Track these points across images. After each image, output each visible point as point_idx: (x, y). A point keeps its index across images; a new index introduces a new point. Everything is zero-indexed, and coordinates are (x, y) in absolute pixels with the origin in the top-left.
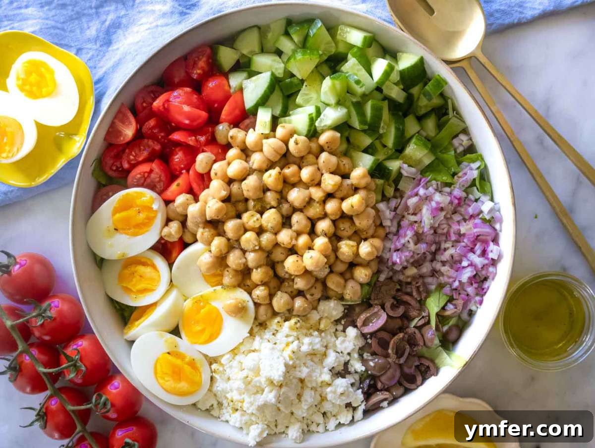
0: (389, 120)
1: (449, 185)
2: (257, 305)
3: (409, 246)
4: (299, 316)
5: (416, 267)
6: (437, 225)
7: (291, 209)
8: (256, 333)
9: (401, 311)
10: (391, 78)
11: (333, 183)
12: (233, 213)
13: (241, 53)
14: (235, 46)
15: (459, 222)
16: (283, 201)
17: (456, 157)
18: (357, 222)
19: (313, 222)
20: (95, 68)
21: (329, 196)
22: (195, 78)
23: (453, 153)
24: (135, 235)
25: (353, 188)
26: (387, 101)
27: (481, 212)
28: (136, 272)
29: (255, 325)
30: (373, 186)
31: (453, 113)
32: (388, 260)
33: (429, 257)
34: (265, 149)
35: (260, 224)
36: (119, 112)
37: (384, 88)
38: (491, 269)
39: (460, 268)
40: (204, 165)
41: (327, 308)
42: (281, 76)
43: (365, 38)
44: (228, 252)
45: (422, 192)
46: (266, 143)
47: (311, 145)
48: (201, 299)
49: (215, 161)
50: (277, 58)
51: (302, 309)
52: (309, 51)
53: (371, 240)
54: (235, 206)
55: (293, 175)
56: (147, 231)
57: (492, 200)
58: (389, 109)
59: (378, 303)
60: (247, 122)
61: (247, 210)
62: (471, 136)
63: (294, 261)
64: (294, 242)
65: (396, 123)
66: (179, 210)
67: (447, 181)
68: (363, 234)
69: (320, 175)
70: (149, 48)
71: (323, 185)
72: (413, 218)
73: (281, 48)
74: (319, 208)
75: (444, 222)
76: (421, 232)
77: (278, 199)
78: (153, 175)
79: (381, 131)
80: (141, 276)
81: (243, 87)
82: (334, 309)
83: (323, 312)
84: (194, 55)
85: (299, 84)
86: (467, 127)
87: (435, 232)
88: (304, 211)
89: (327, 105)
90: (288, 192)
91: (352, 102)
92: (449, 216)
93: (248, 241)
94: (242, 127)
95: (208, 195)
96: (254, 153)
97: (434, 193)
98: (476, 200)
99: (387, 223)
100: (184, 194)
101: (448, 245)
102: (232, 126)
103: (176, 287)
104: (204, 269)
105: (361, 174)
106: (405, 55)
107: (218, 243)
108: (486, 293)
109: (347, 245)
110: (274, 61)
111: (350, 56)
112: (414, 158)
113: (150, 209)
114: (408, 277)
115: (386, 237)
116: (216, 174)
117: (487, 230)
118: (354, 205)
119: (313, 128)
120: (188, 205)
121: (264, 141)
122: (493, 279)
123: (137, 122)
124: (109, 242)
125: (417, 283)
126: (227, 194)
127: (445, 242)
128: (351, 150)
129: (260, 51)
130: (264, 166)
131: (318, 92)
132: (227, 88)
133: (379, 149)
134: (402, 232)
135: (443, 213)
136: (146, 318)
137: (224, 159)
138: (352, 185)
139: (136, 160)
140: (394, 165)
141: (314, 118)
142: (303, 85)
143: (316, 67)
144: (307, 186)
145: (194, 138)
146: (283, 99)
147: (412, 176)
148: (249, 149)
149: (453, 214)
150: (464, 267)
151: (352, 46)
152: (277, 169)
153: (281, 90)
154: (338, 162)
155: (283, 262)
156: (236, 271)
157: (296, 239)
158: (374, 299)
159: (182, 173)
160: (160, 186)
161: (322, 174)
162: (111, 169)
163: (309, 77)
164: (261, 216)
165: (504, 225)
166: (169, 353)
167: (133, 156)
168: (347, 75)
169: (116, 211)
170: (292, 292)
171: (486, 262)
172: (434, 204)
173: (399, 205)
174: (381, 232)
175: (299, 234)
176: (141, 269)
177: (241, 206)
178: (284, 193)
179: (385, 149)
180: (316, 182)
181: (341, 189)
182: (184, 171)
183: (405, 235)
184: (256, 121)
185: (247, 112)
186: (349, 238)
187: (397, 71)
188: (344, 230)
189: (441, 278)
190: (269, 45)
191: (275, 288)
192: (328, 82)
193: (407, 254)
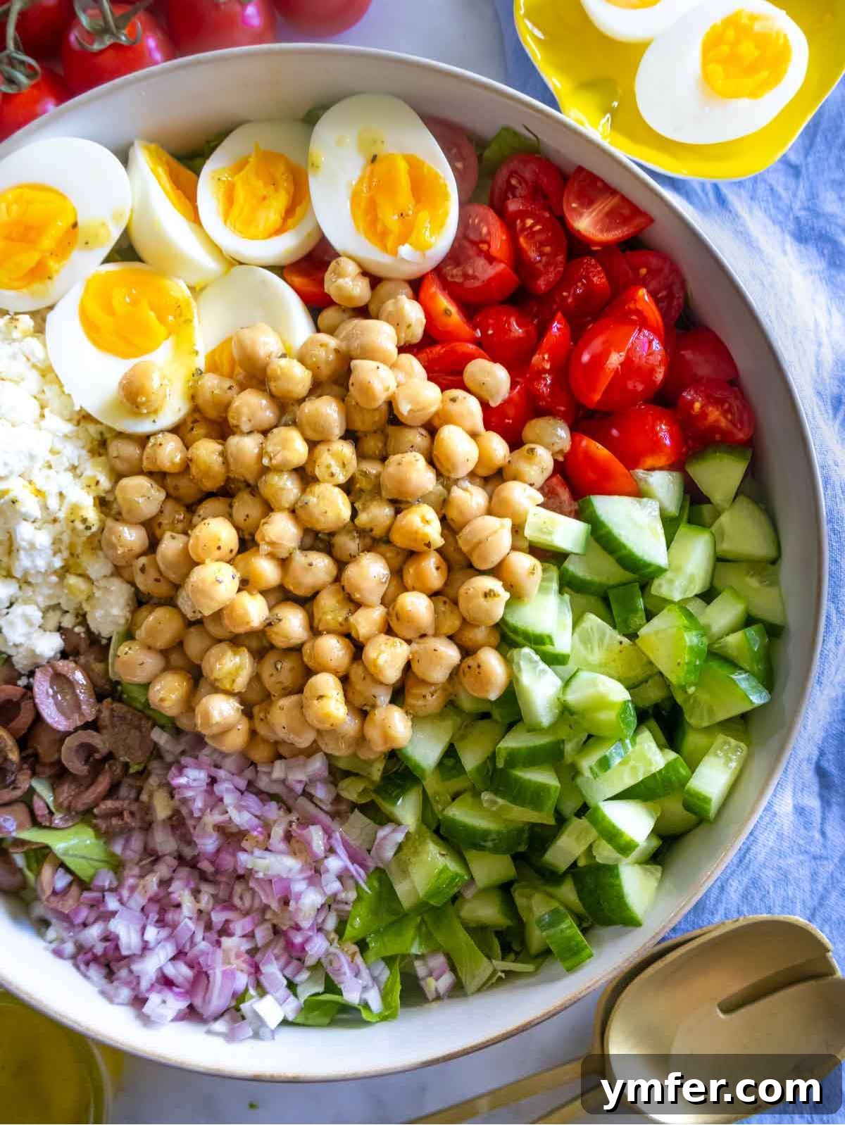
0: (511, 821)
1: (340, 931)
2: (143, 440)
3: (216, 811)
4: (102, 530)
5: (170, 818)
6: (252, 884)
7: (344, 558)
8: (87, 430)
9: (76, 766)
10: (604, 842)
11: (381, 661)
12: (359, 425)
13: (724, 510)
14: (741, 498)
15: (250, 936)
16: (368, 541)
17: (404, 957)
18: (286, 702)
19: (306, 602)
20: (752, 198)
21: (357, 648)
22: (685, 394)
23: (415, 950)
24: (355, 197)
25: (365, 708)
26: (552, 822)
27: (263, 992)
28: (276, 190)
29: (104, 431)
30: (365, 755)
31: (503, 971)
32: (197, 758)
33: (188, 852)
34: (492, 522)
35: (320, 478)
36: (636, 211)
37: (584, 822)
38: (125, 993)
39: (147, 918)
40: (481, 377)
41: (112, 599)
42: (654, 590)
43: (706, 800)
44: (272, 396)
45: (335, 864)
46: (502, 526)
47: (483, 627)
48: (183, 319)
49: (485, 405)
50: (697, 588)
51: (114, 539)
52: (698, 663)
53: (243, 726)
54: (375, 432)
55: (420, 575)
56: (358, 227)
57: (285, 1023)
58: (533, 826)
59: (102, 715)
60: (565, 495)
61: (361, 456)
62: (446, 1001)
63: (219, 540)
64: (264, 548)
65: (499, 833)
66: (390, 306)
67: (348, 927)
68: (260, 711)
69: (408, 637)
70: (772, 312)
71: (383, 637)
72: (278, 832)
73: (717, 602)
74: (333, 619)
75: (257, 904)
76: (245, 844)
77: (371, 530)
78: (481, 262)
79: (486, 796)
80: (264, 198)
81: (645, 500)
82: (107, 614)
83: (106, 589)
84: (736, 404)
85: (628, 627)
86: (466, 995)
87: (240, 878)
88: (334, 587)
89: (567, 683)
90: (383, 555)
91: (563, 741)
92: (268, 916)
93: (284, 444)
94: (554, 480)
95: (409, 375)
96: (486, 496)
97: (325, 893)
98: (292, 986)
99: (278, 771)
100: (424, 321)
101: (205, 900)
102: (561, 459)
103: (226, 273)
104: (247, 335)
105: (393, 732)
106: (654, 884)
107: (298, 377)
108: (78, 968)
109: (239, 668)
110: (691, 579)
111: (672, 755)
112: (413, 860)
113: (403, 239)
114: (151, 796)
115: (247, 762)
116: (453, 400)
117: (218, 999)
118: (323, 702)
119: (520, 639)
120: (397, 326)
121: (508, 523)
122: (103, 993)
123: (606, 246)
124: (350, 139)
125: (132, 814)
126: (402, 415)
127: (214, 896)
128: (459, 720)
129: (720, 554)
130: (452, 514)
131: (603, 668)
132: (650, 462)
133: (449, 783)
134: (252, 801)
135: (274, 905)
136: (167, 193)
137: (488, 426)
138: (374, 706)
139: (524, 229)
140: (407, 811)
141: (543, 648)
142: (624, 635)
143: (661, 674)
144: (388, 602)
145: (548, 366)
146: (601, 585)
147: (374, 848)
148: (498, 486)
149: (274, 926)
150: (143, 929)
151: (693, 766)
152: (438, 541)
153: (624, 584)
154: (432, 684)
155: (230, 517)
156: (227, 406)
157: (271, 556)
158: (112, 710)
159: (474, 329)
160: (454, 273)
161: (409, 642)
162: (513, 173)
163: (641, 652)
164: (339, 486)
165: (218, 1042)
166: (75, 225)
167: (531, 227)
168: (628, 741)
169: (415, 167)
170: (160, 524)
171: (144, 984)
172: (299, 886)
173: (317, 806)
174: (260, 754)
175: (284, 563)
176: (279, 202)
177: (373, 444)
178: (384, 548)
179: (449, 797)
180: (394, 624)
181: (368, 680)
182: (478, 334)
183: (240, 808)
184: (562, 513)
185: (588, 497)
186: (256, 678)
187: (617, 860)
188: (277, 669)
189: (136, 871)
190: (731, 577)
191: (176, 488)
192: (618, 693)
193: (199, 804)
